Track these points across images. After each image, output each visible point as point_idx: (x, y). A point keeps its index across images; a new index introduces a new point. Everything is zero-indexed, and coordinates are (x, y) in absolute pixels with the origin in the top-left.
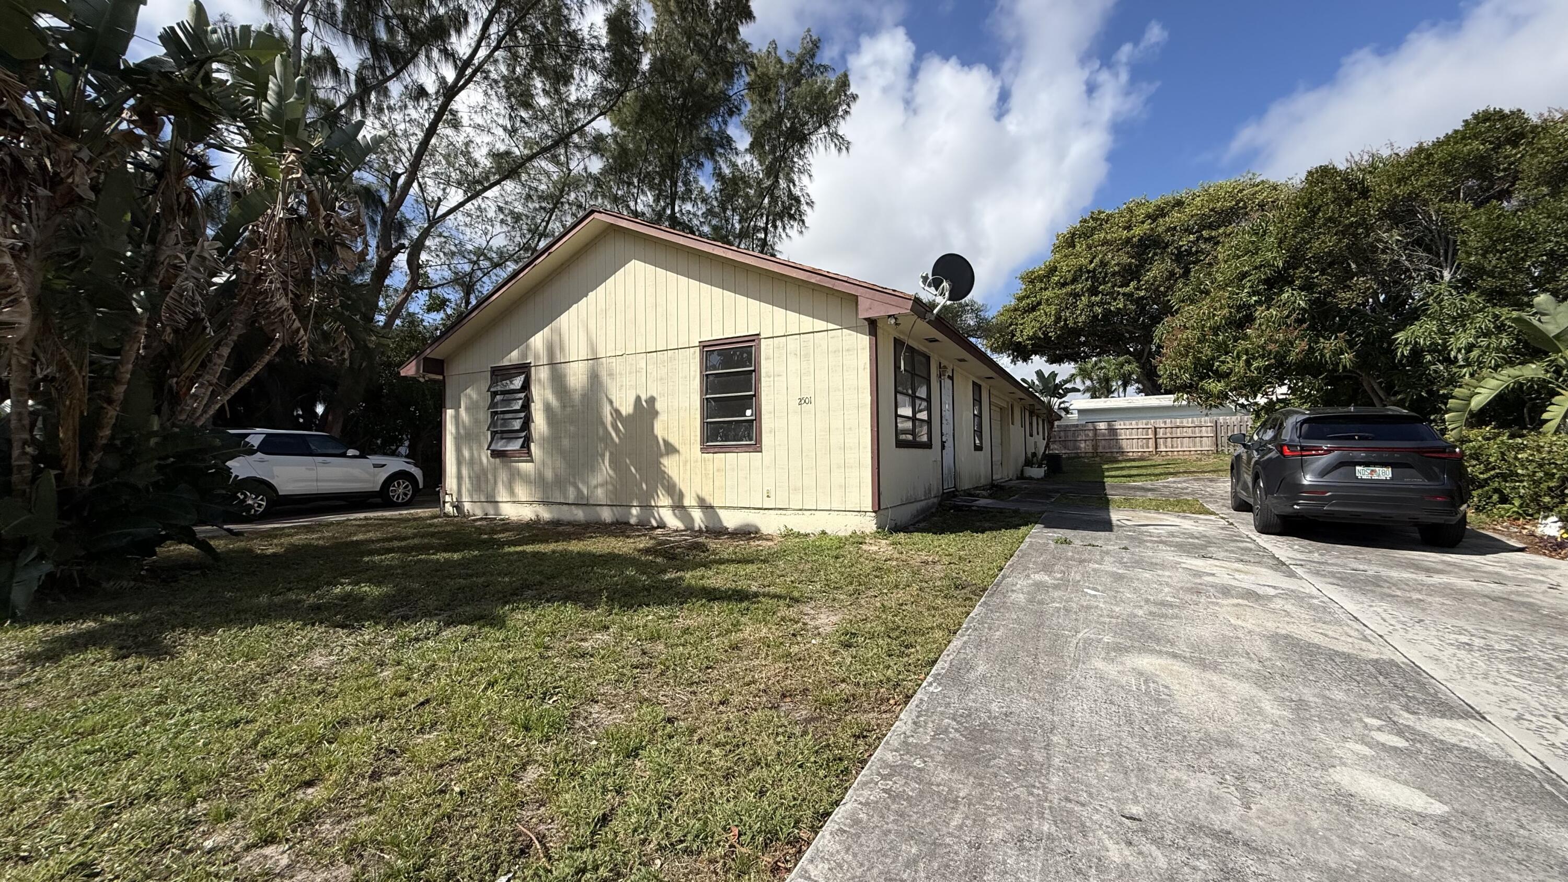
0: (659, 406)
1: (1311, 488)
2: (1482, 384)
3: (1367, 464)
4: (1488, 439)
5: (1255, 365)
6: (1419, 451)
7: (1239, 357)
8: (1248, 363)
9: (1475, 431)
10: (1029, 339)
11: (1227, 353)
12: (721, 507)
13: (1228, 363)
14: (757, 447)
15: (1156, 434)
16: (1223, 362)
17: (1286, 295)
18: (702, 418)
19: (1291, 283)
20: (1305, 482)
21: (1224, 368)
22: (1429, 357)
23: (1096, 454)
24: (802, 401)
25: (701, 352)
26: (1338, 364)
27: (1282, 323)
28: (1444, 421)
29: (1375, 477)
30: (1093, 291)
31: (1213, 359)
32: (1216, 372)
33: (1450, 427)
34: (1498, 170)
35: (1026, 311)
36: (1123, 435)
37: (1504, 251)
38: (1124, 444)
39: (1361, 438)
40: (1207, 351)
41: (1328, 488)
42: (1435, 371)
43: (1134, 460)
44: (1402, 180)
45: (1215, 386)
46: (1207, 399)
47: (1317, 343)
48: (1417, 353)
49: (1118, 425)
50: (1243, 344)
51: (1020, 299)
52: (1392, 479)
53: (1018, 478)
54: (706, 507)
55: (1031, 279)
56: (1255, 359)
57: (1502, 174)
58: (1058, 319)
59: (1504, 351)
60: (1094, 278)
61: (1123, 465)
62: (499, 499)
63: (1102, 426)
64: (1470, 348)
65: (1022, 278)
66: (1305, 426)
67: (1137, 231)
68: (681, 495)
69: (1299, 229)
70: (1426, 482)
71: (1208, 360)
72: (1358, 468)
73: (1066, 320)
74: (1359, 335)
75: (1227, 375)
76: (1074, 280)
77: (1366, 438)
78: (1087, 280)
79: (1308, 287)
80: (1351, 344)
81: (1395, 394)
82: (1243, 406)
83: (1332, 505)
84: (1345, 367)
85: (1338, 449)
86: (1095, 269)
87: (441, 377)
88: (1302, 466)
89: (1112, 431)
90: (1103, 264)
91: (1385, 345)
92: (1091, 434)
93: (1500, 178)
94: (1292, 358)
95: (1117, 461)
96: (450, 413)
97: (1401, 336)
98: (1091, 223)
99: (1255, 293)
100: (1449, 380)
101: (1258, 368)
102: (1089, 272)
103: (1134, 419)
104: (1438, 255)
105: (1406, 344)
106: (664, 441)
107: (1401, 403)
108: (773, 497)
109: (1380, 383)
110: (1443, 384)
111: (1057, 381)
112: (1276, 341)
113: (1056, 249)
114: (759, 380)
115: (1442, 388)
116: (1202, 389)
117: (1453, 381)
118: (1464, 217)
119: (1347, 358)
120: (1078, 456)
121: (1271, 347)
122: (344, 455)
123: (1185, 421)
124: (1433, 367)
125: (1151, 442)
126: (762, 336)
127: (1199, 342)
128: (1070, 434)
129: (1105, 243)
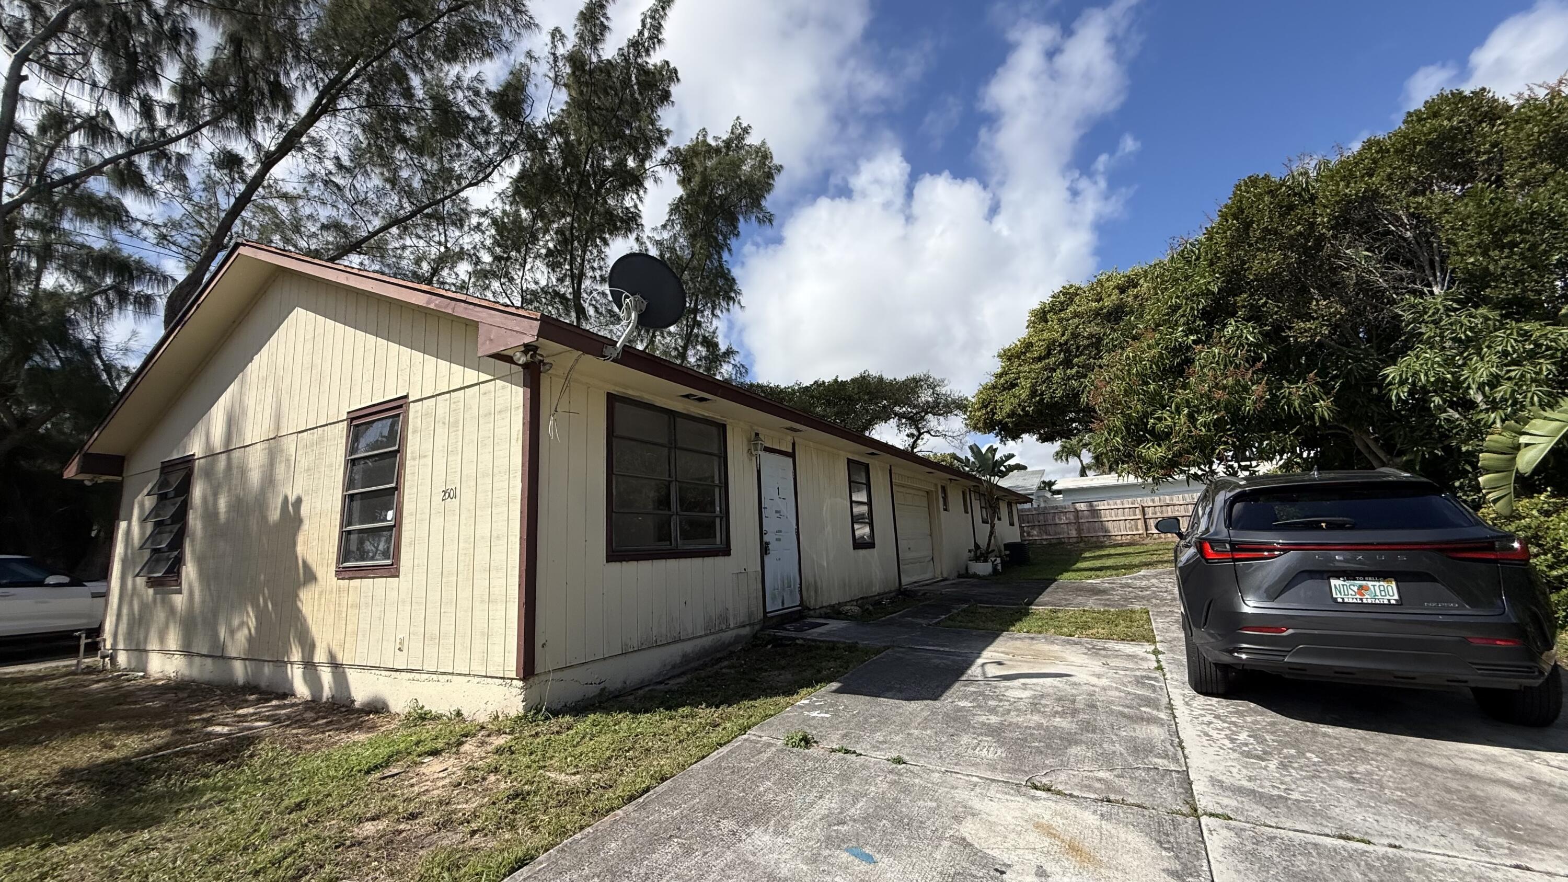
0: (304, 510)
1: (1258, 621)
2: (1527, 428)
3: (1350, 575)
4: (1547, 514)
5: (1201, 420)
6: (1444, 549)
7: (1178, 411)
8: (1191, 418)
9: (1525, 501)
10: (1009, 416)
11: (1164, 407)
12: (351, 666)
13: (1165, 419)
14: (392, 570)
15: (1144, 514)
16: (1160, 419)
17: (1230, 329)
18: (341, 526)
19: (1233, 314)
20: (1246, 609)
21: (1160, 426)
22: (1437, 400)
23: (1081, 539)
24: (448, 494)
25: (349, 426)
26: (1312, 415)
27: (1228, 361)
28: (1477, 488)
29: (1368, 599)
30: (1068, 364)
31: (1146, 415)
32: (1152, 432)
33: (1491, 496)
34: (1478, 154)
35: (1004, 389)
36: (1106, 516)
37: (1514, 244)
38: (1110, 525)
39: (1331, 526)
40: (1137, 406)
41: (1289, 621)
42: (1448, 420)
43: (1121, 545)
44: (1349, 177)
45: (1155, 452)
46: (1149, 469)
47: (1279, 389)
48: (1420, 394)
49: (1101, 506)
50: (1181, 395)
51: (1000, 376)
52: (1400, 603)
53: (959, 576)
54: (335, 666)
55: (1009, 356)
56: (1199, 412)
57: (1485, 157)
58: (1033, 393)
59: (1546, 382)
60: (1068, 351)
61: (1112, 551)
62: (149, 647)
63: (1082, 507)
64: (1494, 382)
65: (1000, 356)
66: (1238, 507)
67: (1107, 303)
68: (313, 646)
69: (1232, 246)
70: (1468, 609)
71: (1140, 419)
72: (1334, 582)
73: (1042, 394)
74: (1335, 378)
75: (1168, 435)
76: (1048, 355)
77: (1340, 527)
78: (1059, 353)
79: (1256, 315)
80: (1326, 389)
81: (1401, 453)
82: (1196, 475)
83: (1299, 653)
84: (1322, 419)
85: (1297, 547)
86: (1066, 343)
87: (120, 478)
88: (1238, 581)
89: (1094, 512)
90: (1075, 336)
91: (1375, 391)
92: (1071, 516)
93: (1483, 163)
94: (1248, 407)
95: (1102, 546)
96: (123, 525)
97: (1391, 372)
98: (1062, 298)
99: (1190, 331)
100: (1471, 430)
101: (1205, 425)
102: (1060, 345)
103: (1119, 497)
104: (1421, 268)
105: (1402, 383)
106: (304, 562)
107: (1406, 467)
108: (405, 651)
109: (1376, 440)
110: (1464, 435)
111: (997, 457)
112: (1224, 388)
113: (1032, 324)
114: (402, 465)
115: (1465, 442)
116: (1140, 456)
117: (1478, 431)
118: (1446, 211)
119: (1323, 406)
120: (1060, 543)
121: (1218, 394)
122: (40, 584)
123: (1175, 497)
124: (1444, 415)
125: (1140, 524)
126: (411, 399)
127: (1126, 394)
128: (1050, 517)
129: (1076, 315)
